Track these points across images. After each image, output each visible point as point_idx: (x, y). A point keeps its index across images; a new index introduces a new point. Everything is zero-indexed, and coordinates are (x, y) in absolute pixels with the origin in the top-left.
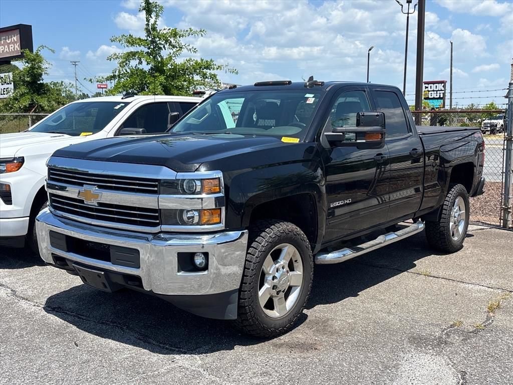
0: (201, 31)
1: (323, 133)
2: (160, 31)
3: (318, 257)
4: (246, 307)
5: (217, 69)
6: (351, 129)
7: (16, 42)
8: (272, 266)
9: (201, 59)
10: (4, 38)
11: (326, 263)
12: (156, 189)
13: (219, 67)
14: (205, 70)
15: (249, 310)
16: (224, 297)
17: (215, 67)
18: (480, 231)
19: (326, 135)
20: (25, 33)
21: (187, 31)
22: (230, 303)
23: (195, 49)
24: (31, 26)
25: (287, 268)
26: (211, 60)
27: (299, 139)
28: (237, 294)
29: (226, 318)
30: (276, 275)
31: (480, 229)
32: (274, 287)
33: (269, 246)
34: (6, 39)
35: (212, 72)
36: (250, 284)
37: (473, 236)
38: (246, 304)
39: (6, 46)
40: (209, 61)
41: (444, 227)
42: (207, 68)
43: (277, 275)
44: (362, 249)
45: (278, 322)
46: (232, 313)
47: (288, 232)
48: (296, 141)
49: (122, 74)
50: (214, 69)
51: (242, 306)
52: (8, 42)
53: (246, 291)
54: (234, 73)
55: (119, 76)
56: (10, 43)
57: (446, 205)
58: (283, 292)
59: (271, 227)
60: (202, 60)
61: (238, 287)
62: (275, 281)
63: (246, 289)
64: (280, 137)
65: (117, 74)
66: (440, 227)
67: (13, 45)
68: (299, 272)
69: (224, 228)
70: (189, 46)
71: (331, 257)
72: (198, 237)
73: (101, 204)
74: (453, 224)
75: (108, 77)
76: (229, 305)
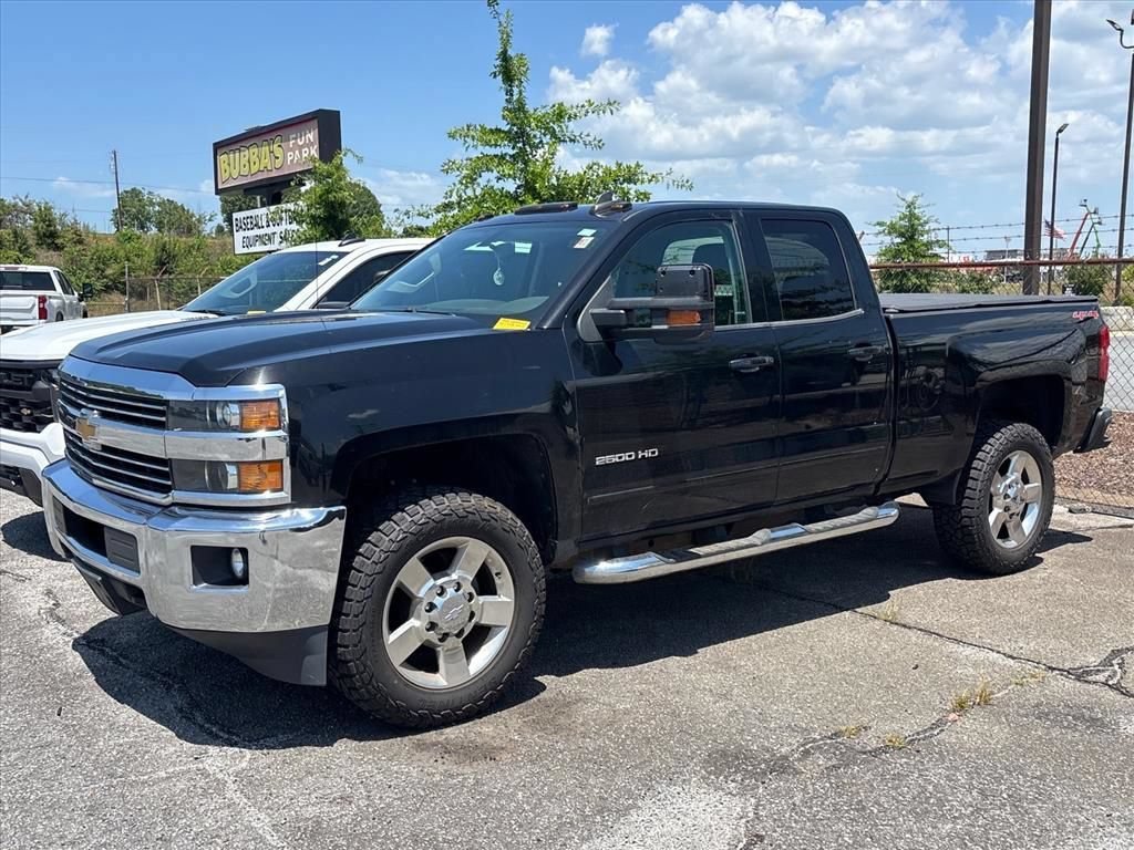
0: (610, 104)
1: (587, 310)
2: (535, 110)
3: (587, 570)
4: (350, 661)
5: (650, 181)
6: (640, 302)
7: (312, 144)
8: (426, 581)
9: (617, 163)
10: (294, 136)
11: (595, 581)
12: (164, 419)
13: (653, 176)
14: (625, 185)
15: (357, 669)
16: (296, 640)
17: (645, 177)
18: (1120, 530)
19: (592, 314)
20: (328, 125)
21: (583, 106)
22: (309, 653)
23: (600, 141)
24: (337, 114)
25: (468, 588)
26: (638, 165)
27: (529, 323)
28: (324, 636)
29: (304, 682)
30: (434, 602)
31: (1121, 527)
32: (432, 626)
33: (408, 541)
34: (296, 139)
35: (641, 188)
36: (356, 616)
37: (1089, 539)
38: (349, 657)
39: (297, 152)
40: (633, 166)
41: (970, 518)
42: (629, 180)
43: (438, 601)
44: (698, 556)
45: (438, 699)
46: (315, 672)
47: (465, 514)
48: (523, 325)
49: (465, 200)
50: (642, 182)
51: (341, 661)
52: (301, 143)
53: (347, 631)
54: (684, 189)
55: (459, 203)
56: (302, 146)
57: (975, 469)
58: (458, 635)
59: (421, 503)
60: (619, 165)
61: (327, 622)
62: (434, 612)
63: (347, 627)
64: (496, 319)
65: (454, 199)
66: (962, 518)
67: (306, 149)
68: (505, 597)
69: (289, 501)
70: (588, 135)
71: (607, 570)
72: (244, 516)
73: (105, 448)
74: (1001, 511)
75: (439, 207)
76: (307, 658)
